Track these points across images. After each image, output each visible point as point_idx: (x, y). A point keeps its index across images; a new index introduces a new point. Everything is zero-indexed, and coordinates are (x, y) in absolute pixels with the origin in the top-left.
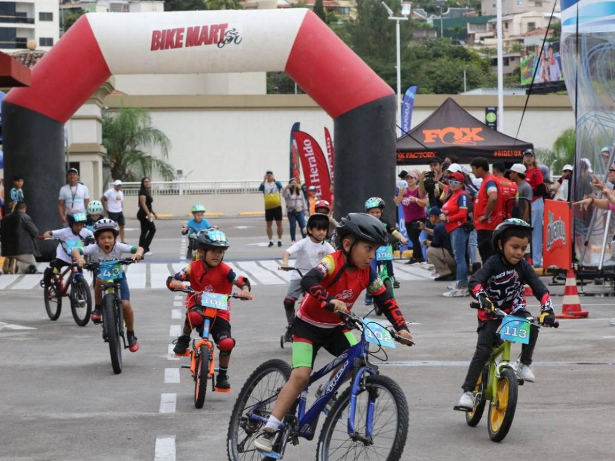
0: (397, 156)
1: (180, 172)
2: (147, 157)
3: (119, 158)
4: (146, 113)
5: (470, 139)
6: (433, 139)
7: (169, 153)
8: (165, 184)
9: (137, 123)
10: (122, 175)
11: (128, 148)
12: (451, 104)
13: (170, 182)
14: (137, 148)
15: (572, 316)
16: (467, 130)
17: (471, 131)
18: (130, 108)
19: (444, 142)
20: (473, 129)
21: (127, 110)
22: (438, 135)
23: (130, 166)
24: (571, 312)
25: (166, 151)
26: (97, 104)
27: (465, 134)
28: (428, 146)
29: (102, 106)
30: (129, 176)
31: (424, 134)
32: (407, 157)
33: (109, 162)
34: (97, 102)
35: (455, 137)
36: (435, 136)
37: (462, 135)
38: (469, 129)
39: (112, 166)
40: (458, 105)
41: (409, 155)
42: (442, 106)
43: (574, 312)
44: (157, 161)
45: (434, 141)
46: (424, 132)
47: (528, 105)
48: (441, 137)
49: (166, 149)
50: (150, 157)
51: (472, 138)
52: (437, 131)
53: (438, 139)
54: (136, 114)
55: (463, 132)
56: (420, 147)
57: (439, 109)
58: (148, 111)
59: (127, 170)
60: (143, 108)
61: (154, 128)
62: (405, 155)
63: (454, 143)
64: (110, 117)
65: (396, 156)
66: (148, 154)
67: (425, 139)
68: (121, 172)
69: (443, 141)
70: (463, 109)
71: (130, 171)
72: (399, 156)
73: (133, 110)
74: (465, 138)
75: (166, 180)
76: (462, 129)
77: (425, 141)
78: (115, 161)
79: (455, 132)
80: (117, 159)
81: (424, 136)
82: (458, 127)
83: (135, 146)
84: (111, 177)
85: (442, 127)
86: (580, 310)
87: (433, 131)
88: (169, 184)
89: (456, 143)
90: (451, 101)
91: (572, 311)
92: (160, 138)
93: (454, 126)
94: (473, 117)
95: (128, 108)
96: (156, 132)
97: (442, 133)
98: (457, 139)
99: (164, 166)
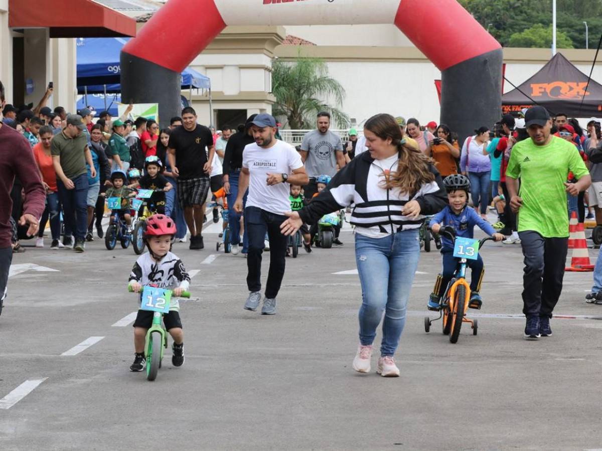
0: (504, 108)
1: (354, 120)
2: (322, 106)
3: (296, 106)
4: (323, 63)
5: (576, 94)
6: (540, 92)
7: (343, 102)
8: (341, 132)
9: (313, 72)
10: (298, 122)
11: (305, 96)
12: (560, 59)
13: (345, 130)
14: (313, 97)
15: (580, 269)
16: (574, 85)
17: (578, 85)
18: (308, 58)
19: (552, 97)
20: (580, 84)
21: (304, 60)
22: (545, 89)
23: (306, 114)
24: (579, 265)
25: (340, 100)
26: (265, 54)
27: (571, 89)
28: (536, 100)
29: (272, 56)
30: (305, 124)
31: (532, 88)
32: (513, 110)
33: (286, 110)
34: (265, 51)
35: (561, 91)
36: (543, 90)
37: (568, 89)
38: (575, 84)
39: (289, 114)
40: (566, 60)
41: (515, 108)
42: (551, 60)
43: (582, 265)
44: (332, 109)
45: (541, 94)
46: (532, 85)
47: (597, 60)
48: (548, 91)
49: (340, 98)
50: (325, 105)
51: (578, 92)
52: (545, 85)
53: (544, 93)
54: (312, 64)
55: (570, 86)
56: (528, 100)
57: (548, 63)
58: (324, 62)
59: (303, 118)
60: (320, 58)
61: (330, 78)
62: (511, 108)
63: (559, 97)
64: (288, 66)
65: (502, 109)
66: (324, 103)
67: (532, 93)
68: (298, 120)
69: (549, 94)
70: (570, 63)
71: (305, 119)
72: (505, 109)
73: (310, 60)
74: (572, 91)
75: (341, 128)
76: (569, 83)
77: (532, 95)
78: (292, 109)
79: (561, 86)
80: (294, 107)
81: (531, 90)
82: (565, 82)
83: (311, 95)
84: (288, 124)
85: (549, 82)
86: (589, 263)
87: (540, 85)
88: (343, 132)
89: (561, 98)
90: (560, 56)
91: (581, 264)
92: (336, 87)
93: (562, 81)
94: (580, 72)
95: (305, 58)
96: (330, 81)
97: (549, 87)
98: (564, 93)
99: (340, 114)
